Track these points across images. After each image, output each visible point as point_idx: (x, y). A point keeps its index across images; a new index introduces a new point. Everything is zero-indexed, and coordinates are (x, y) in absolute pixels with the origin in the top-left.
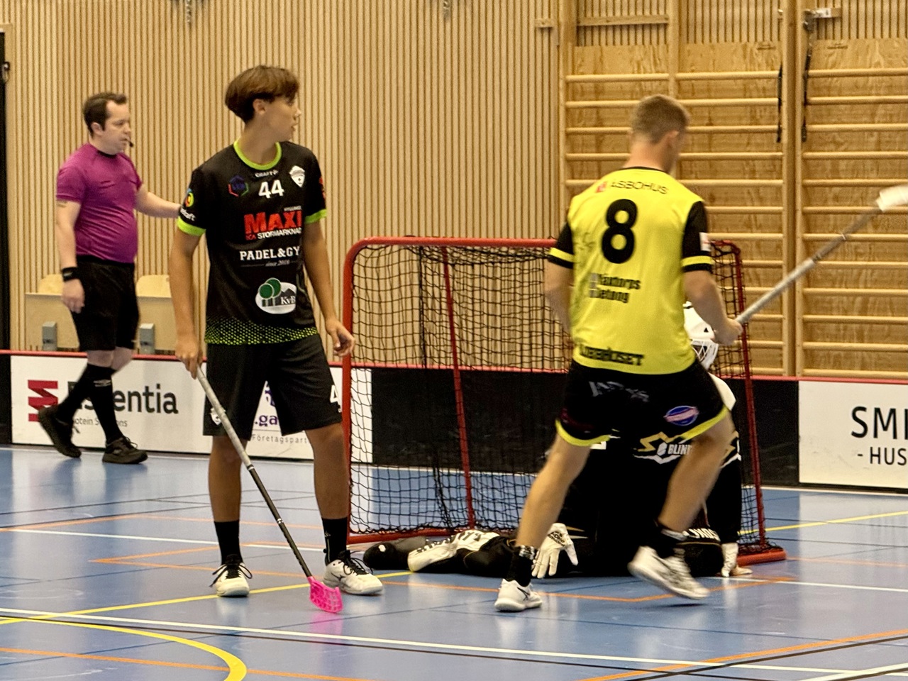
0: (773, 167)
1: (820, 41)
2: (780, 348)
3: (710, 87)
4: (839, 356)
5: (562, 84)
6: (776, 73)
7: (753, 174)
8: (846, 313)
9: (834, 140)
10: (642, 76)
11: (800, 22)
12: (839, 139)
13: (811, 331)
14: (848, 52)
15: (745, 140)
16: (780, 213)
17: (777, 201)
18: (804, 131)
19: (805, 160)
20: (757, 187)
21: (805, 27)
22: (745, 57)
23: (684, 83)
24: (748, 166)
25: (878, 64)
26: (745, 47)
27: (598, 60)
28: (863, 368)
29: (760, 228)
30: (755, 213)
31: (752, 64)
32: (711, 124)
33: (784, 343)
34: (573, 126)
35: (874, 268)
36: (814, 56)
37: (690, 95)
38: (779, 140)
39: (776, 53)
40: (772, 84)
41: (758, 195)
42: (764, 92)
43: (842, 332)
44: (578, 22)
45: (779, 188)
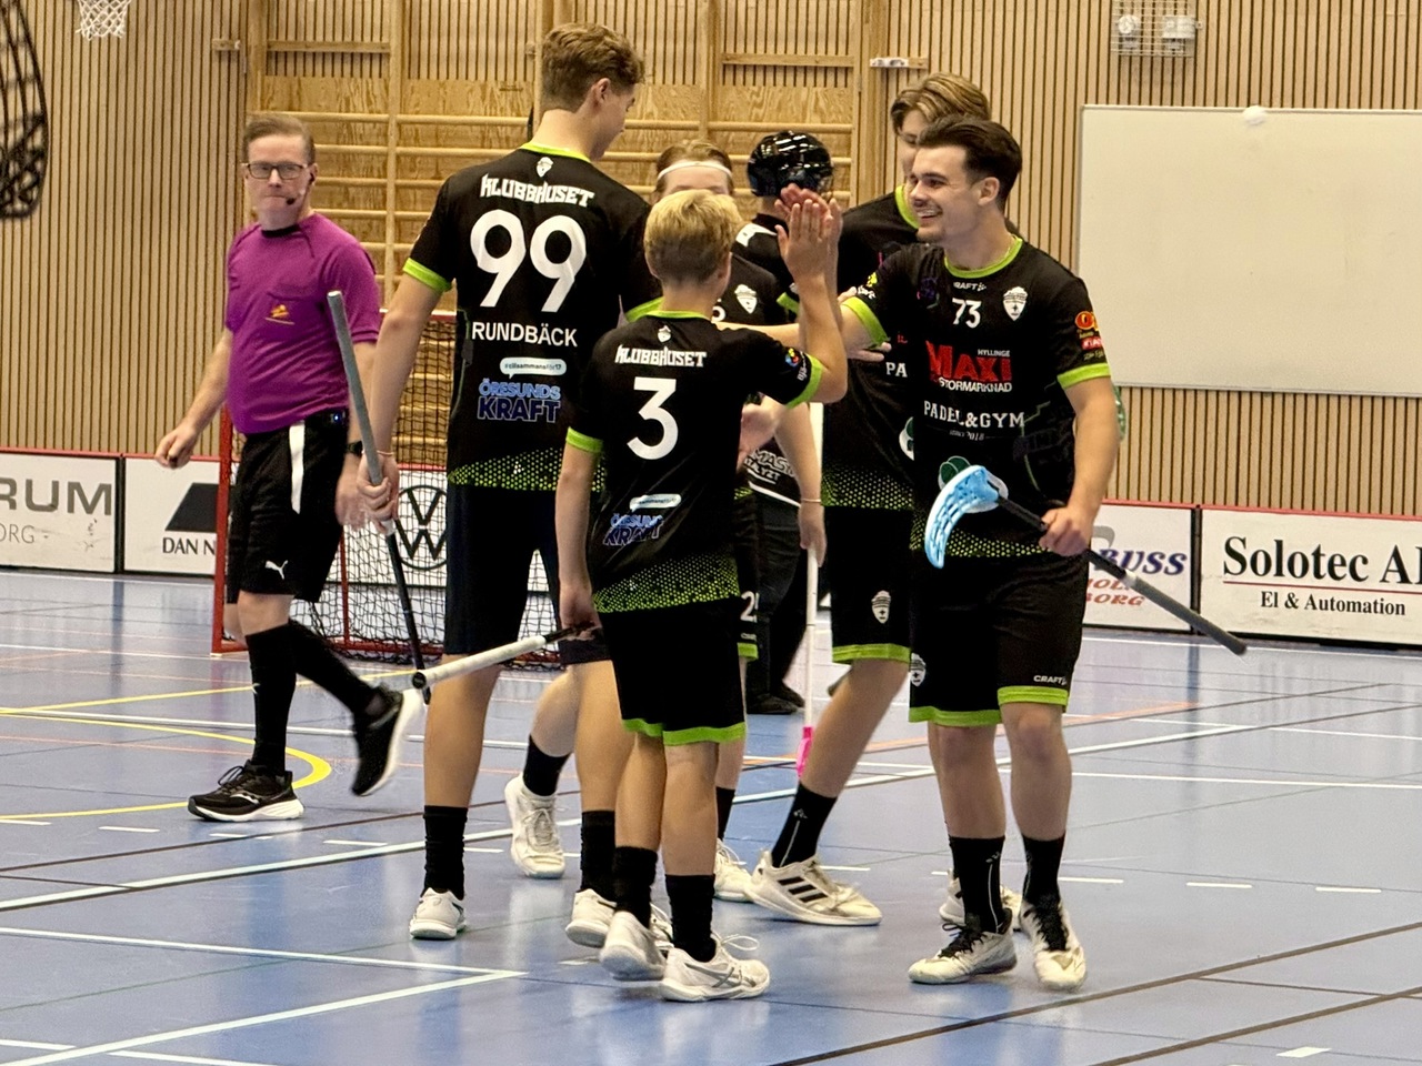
3: (439, 134)
6: (526, 119)
22: (483, 99)
23: (407, 128)
25: (650, 115)
26: (484, 88)
27: (295, 94)
31: (493, 107)
37: (413, 141)
39: (524, 96)
40: (518, 133)
42: (507, 142)
44: (269, 47)
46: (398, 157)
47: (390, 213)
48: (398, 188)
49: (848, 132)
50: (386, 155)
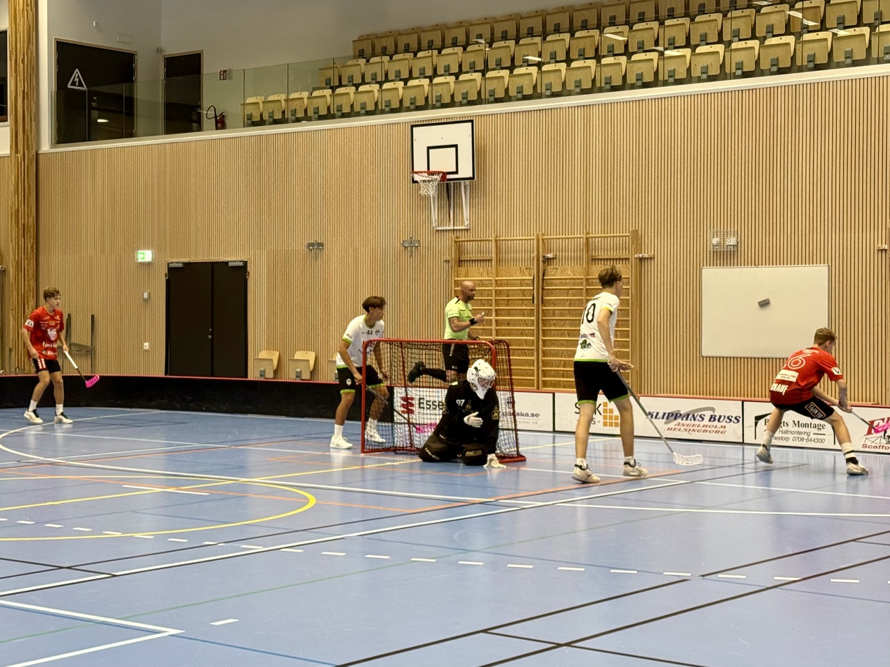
0: (531, 313)
1: (549, 267)
2: (533, 380)
3: (508, 283)
4: (555, 384)
5: (453, 281)
6: (532, 278)
7: (524, 315)
8: (558, 367)
9: (554, 303)
10: (483, 278)
11: (541, 259)
12: (555, 303)
13: (545, 374)
14: (559, 271)
15: (520, 302)
16: (533, 330)
17: (533, 325)
18: (542, 299)
19: (543, 310)
20: (525, 320)
21: (543, 261)
22: (521, 272)
23: (498, 282)
24: (522, 313)
25: (569, 275)
26: (521, 268)
27: (467, 272)
28: (564, 388)
29: (526, 335)
30: (524, 330)
31: (524, 274)
32: (508, 296)
33: (535, 378)
35: (568, 351)
36: (546, 272)
37: (500, 286)
38: (533, 302)
39: (532, 270)
40: (530, 282)
41: (525, 323)
42: (528, 285)
43: (557, 374)
44: (459, 259)
45: (533, 320)
46: (496, 290)
47: (493, 308)
48: (496, 300)
49: (629, 278)
50: (491, 290)
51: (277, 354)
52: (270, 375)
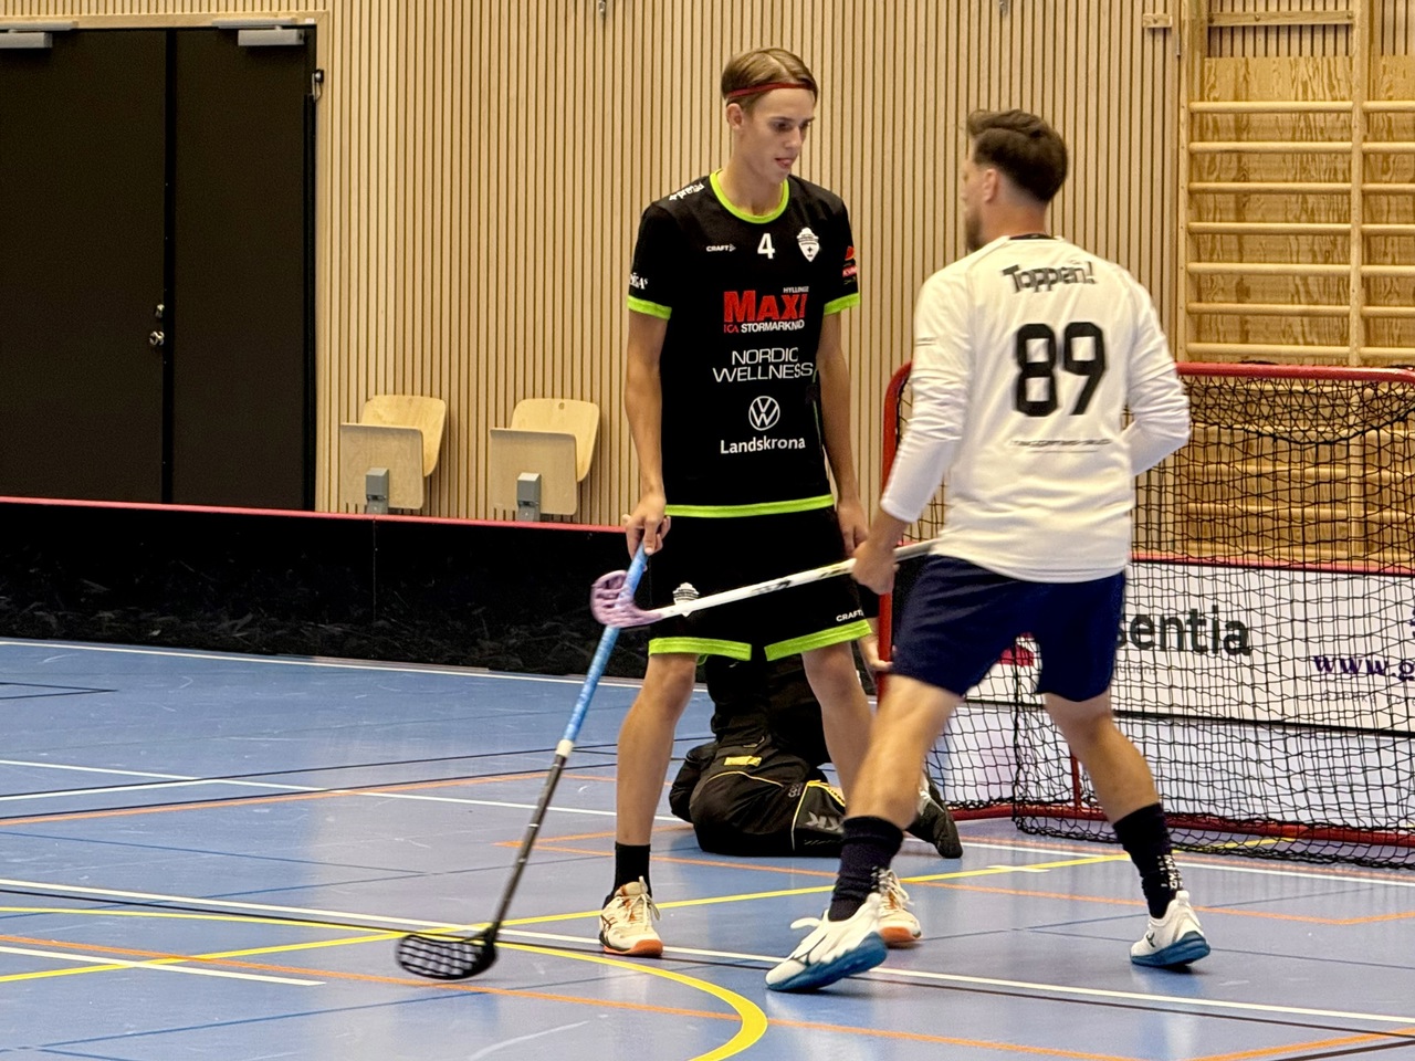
3: (1414, 124)
10: (1309, 104)
23: (1377, 118)
27: (1241, 79)
34: (1201, 180)
37: (1385, 135)
44: (1211, 20)
47: (1354, 227)
51: (438, 409)
52: (408, 497)
